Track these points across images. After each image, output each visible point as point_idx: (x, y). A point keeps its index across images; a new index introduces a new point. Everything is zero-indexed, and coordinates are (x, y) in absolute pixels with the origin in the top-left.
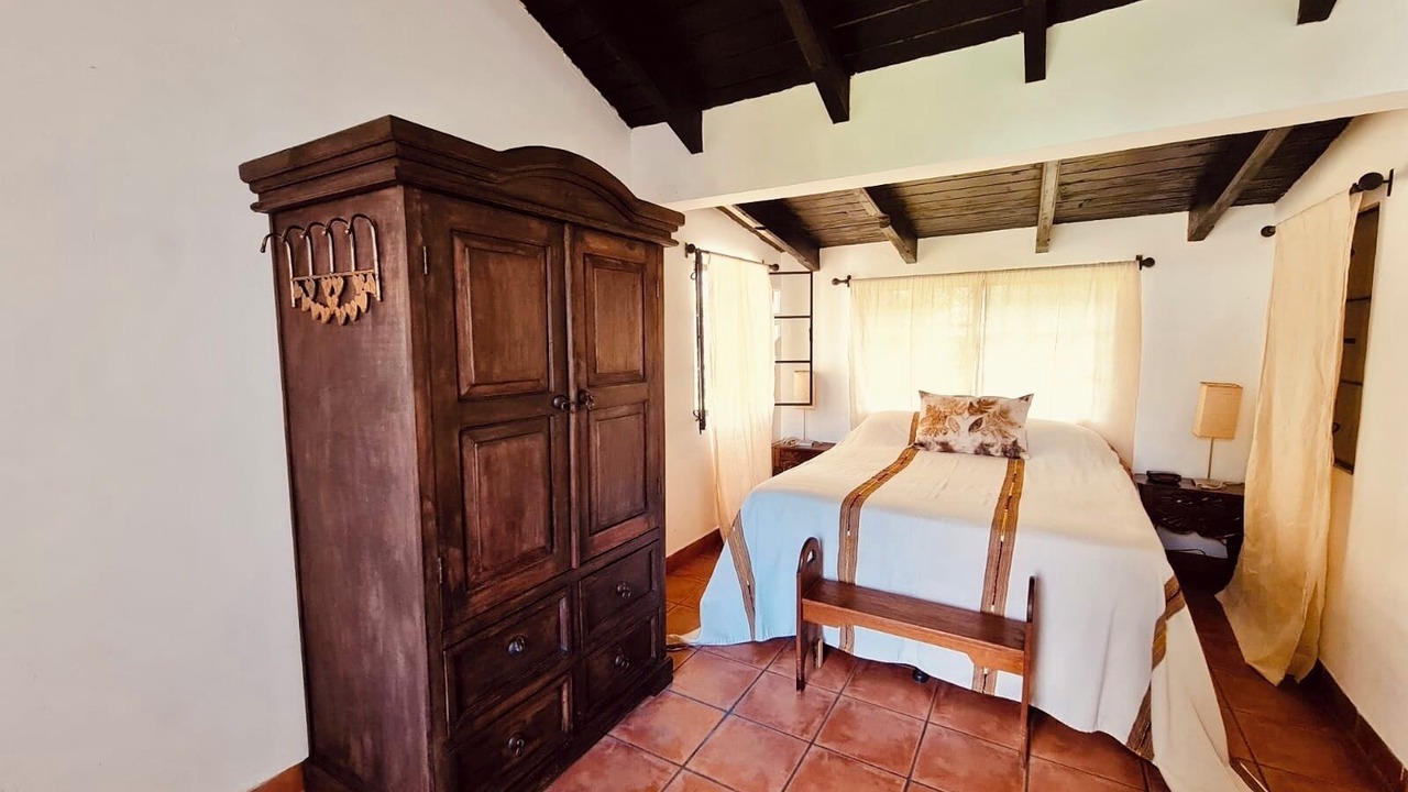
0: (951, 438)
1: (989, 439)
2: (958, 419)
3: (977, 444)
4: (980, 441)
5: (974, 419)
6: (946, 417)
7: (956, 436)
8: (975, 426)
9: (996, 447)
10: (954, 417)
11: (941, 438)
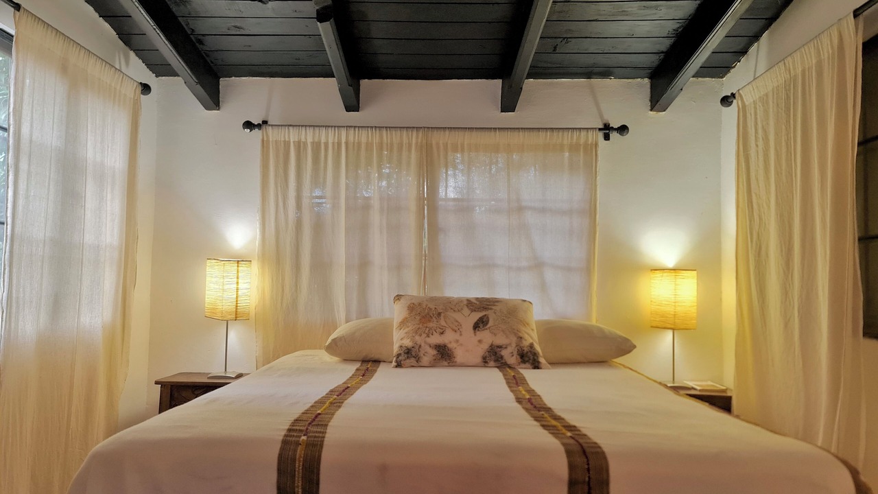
0: (448, 338)
1: (500, 340)
2: (457, 316)
3: (486, 346)
4: (490, 342)
5: (476, 316)
6: (439, 314)
7: (456, 336)
8: (480, 325)
9: (509, 350)
10: (451, 314)
11: (436, 339)
